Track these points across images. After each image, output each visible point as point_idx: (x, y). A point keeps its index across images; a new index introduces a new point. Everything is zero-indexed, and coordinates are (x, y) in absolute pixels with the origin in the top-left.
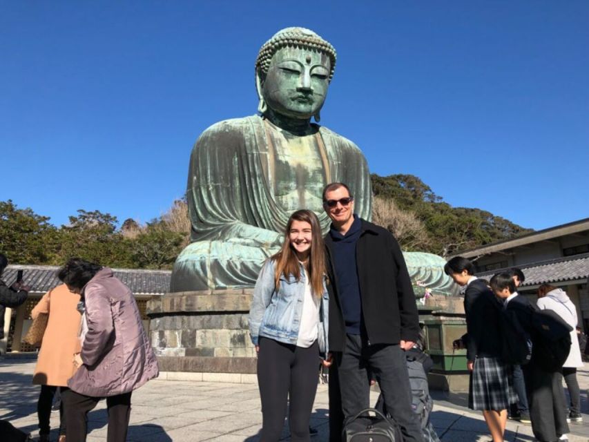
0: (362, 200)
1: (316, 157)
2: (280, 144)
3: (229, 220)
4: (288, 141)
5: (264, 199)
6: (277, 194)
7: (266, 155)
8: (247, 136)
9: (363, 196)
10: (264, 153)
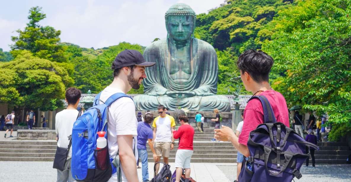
0: (211, 71)
1: (188, 56)
2: (174, 52)
3: (154, 84)
4: (178, 50)
5: (166, 76)
6: (171, 74)
7: (167, 58)
8: (160, 50)
9: (211, 69)
10: (166, 57)
